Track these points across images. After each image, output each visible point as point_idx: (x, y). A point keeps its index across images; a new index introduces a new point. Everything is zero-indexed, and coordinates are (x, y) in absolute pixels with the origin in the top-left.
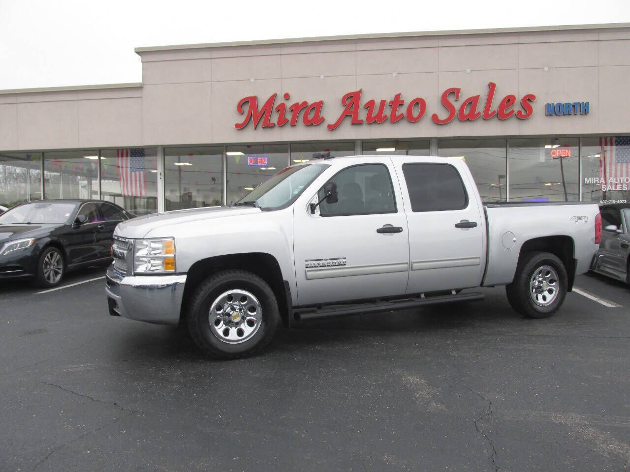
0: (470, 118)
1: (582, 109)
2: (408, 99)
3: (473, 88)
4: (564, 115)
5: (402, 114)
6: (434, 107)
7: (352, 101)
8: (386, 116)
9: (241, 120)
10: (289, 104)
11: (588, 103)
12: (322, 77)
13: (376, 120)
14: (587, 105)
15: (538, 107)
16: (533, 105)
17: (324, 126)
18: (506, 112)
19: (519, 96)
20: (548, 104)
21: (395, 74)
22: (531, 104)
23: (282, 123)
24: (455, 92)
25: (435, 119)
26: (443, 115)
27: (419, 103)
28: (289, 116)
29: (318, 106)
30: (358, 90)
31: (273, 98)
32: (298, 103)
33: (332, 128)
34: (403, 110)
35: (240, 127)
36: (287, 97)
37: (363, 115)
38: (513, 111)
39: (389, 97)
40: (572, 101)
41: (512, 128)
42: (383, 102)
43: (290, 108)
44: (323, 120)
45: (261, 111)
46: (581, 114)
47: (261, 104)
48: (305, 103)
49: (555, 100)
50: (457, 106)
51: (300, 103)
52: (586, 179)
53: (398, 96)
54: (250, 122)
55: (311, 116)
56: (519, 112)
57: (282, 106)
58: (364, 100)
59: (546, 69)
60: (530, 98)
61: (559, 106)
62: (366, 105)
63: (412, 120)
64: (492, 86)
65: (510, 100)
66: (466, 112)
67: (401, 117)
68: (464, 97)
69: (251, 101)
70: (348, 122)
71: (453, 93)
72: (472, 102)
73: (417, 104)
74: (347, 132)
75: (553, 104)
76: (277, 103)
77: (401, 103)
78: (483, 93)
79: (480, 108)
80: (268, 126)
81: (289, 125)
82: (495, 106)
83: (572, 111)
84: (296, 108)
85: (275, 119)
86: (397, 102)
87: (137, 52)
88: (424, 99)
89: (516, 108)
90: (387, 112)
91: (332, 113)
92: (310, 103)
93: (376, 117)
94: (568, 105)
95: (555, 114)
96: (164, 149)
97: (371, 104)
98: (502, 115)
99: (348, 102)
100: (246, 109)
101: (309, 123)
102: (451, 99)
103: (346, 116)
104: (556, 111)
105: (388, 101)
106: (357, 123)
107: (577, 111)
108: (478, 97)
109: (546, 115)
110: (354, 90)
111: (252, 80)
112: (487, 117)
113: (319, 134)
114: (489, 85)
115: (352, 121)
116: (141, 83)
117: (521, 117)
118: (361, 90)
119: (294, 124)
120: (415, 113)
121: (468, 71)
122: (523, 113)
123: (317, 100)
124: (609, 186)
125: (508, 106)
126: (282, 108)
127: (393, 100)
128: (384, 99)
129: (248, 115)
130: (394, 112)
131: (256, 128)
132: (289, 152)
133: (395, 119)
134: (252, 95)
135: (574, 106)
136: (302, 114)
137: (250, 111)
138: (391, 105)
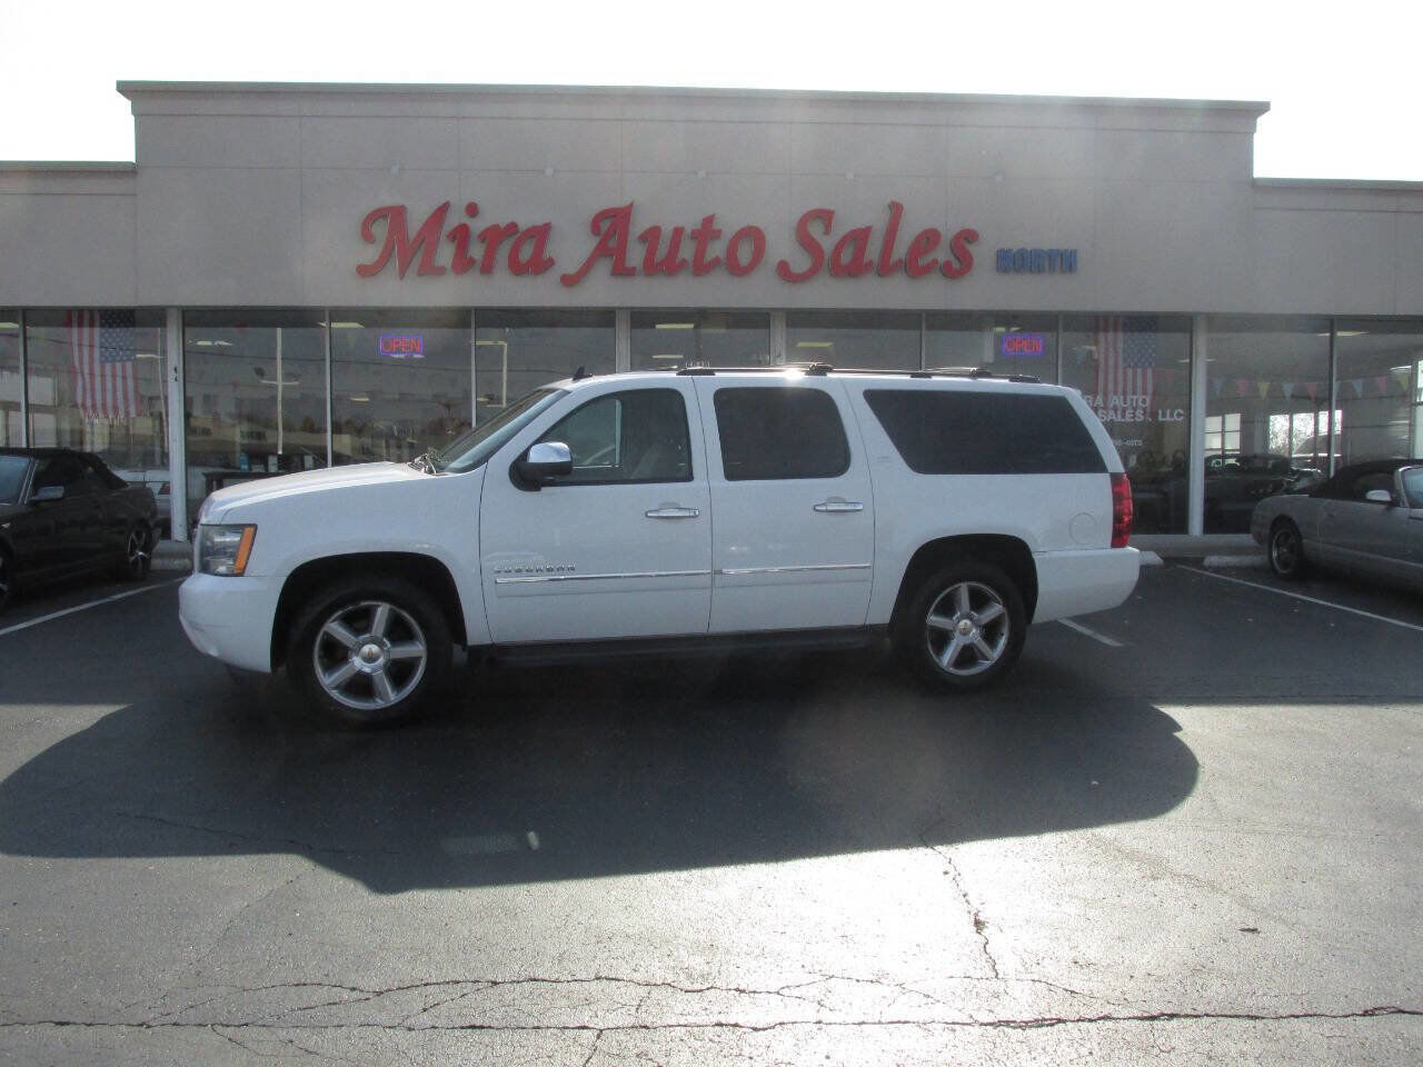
0: (856, 269)
1: (1063, 261)
2: (730, 223)
3: (860, 211)
4: (1031, 271)
5: (717, 258)
6: (782, 247)
7: (613, 225)
8: (684, 261)
9: (370, 254)
10: (477, 226)
11: (1075, 251)
12: (549, 171)
14: (1074, 254)
15: (982, 253)
16: (971, 248)
17: (554, 275)
18: (923, 261)
19: (949, 230)
20: (1002, 250)
21: (702, 174)
22: (968, 246)
23: (462, 265)
24: (825, 217)
25: (784, 272)
26: (800, 263)
27: (754, 235)
28: (477, 251)
29: (541, 233)
30: (626, 203)
31: (443, 210)
32: (498, 225)
33: (569, 281)
34: (717, 249)
35: (365, 271)
36: (472, 210)
37: (636, 255)
38: (935, 262)
39: (691, 222)
40: (1046, 245)
41: (929, 294)
42: (678, 232)
43: (479, 236)
44: (551, 262)
45: (415, 240)
46: (1064, 272)
47: (415, 222)
48: (513, 227)
49: (1015, 244)
50: (827, 244)
51: (502, 226)
53: (709, 221)
54: (391, 261)
55: (526, 253)
56: (948, 265)
57: (463, 229)
58: (639, 225)
59: (998, 179)
60: (969, 236)
61: (1022, 252)
62: (642, 236)
63: (737, 270)
64: (896, 210)
65: (930, 238)
66: (846, 257)
67: (716, 263)
68: (842, 228)
69: (396, 214)
70: (603, 268)
71: (821, 218)
72: (860, 237)
73: (748, 236)
74: (601, 291)
75: (1010, 250)
77: (717, 234)
78: (877, 220)
79: (873, 251)
81: (476, 270)
82: (900, 251)
83: (1046, 266)
84: (493, 236)
85: (445, 256)
86: (707, 231)
87: (122, 92)
88: (763, 229)
89: (942, 254)
90: (687, 251)
91: (572, 248)
92: (524, 224)
93: (664, 262)
94: (1039, 253)
95: (1015, 269)
96: (183, 312)
97: (652, 235)
98: (914, 267)
99: (605, 225)
100: (380, 230)
102: (816, 230)
103: (601, 255)
104: (1014, 262)
105: (688, 230)
107: (1054, 268)
108: (869, 229)
109: (997, 270)
110: (617, 201)
111: (395, 169)
112: (885, 268)
113: (542, 293)
114: (890, 207)
115: (614, 267)
116: (132, 163)
117: (949, 272)
118: (631, 205)
119: (487, 268)
121: (850, 175)
122: (956, 265)
123: (539, 220)
124: (1112, 412)
125: (926, 251)
126: (461, 236)
127: (699, 227)
128: (680, 224)
129: (386, 246)
130: (700, 253)
131: (403, 273)
132: (473, 326)
133: (701, 268)
134: (395, 202)
135: (1050, 256)
136: (506, 248)
137: (389, 238)
138: (695, 239)
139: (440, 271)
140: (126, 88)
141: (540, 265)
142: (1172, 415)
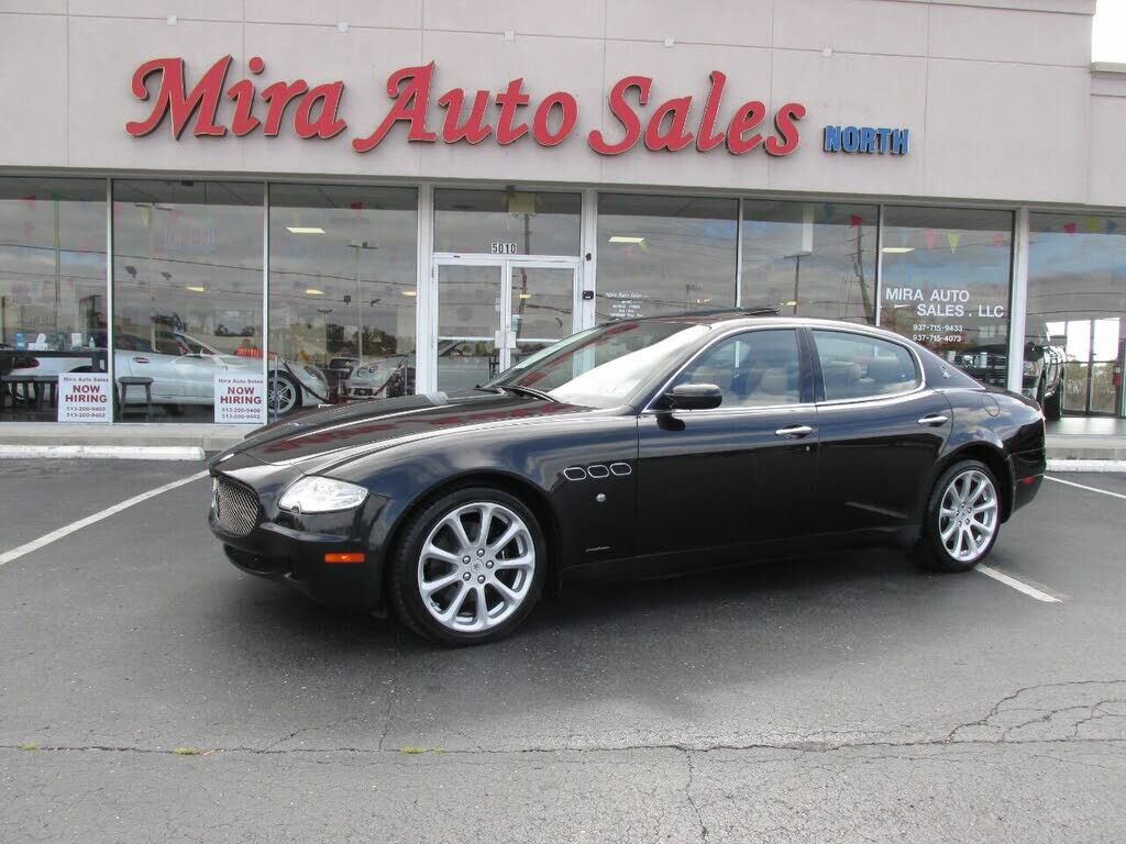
2: (538, 92)
3: (677, 80)
4: (859, 152)
5: (524, 126)
6: (594, 116)
7: (410, 86)
9: (142, 113)
10: (261, 84)
11: (906, 131)
12: (343, 26)
13: (464, 135)
14: (904, 135)
15: (810, 132)
16: (799, 127)
17: (346, 141)
18: (744, 137)
19: (773, 106)
20: (831, 127)
21: (509, 35)
23: (246, 128)
24: (639, 86)
26: (613, 135)
27: (562, 104)
28: (261, 113)
29: (333, 94)
30: (426, 63)
32: (284, 83)
33: (364, 147)
34: (525, 118)
35: (139, 131)
37: (436, 122)
38: (758, 137)
39: (496, 86)
40: (876, 125)
41: (755, 175)
43: (263, 94)
46: (892, 154)
47: (194, 78)
49: (845, 121)
50: (644, 116)
51: (289, 84)
52: (888, 290)
53: (516, 85)
54: (165, 124)
55: (317, 114)
56: (772, 139)
58: (441, 87)
59: (827, 52)
60: (793, 113)
61: (851, 132)
62: (442, 100)
63: (547, 142)
64: (717, 80)
65: (752, 112)
66: (663, 130)
67: (522, 133)
68: (658, 100)
70: (401, 136)
71: (637, 87)
74: (400, 161)
75: (839, 128)
76: (235, 77)
77: (522, 103)
78: (699, 93)
79: (693, 125)
80: (211, 133)
81: (261, 133)
82: (722, 124)
83: (876, 147)
85: (227, 116)
86: (514, 97)
88: (574, 96)
89: (766, 131)
90: (492, 118)
91: (366, 112)
92: (313, 82)
94: (868, 132)
95: (843, 149)
97: (453, 100)
101: (311, 134)
102: (631, 100)
104: (843, 142)
105: (493, 95)
106: (421, 139)
109: (824, 150)
110: (416, 62)
111: (172, 20)
112: (704, 145)
113: (333, 161)
114: (711, 77)
115: (412, 134)
119: (273, 132)
120: (554, 126)
121: (669, 42)
123: (330, 79)
124: (932, 306)
128: (483, 89)
132: (266, 203)
134: (171, 54)
135: (879, 136)
136: (294, 108)
137: (164, 92)
138: (500, 105)
139: (223, 135)
142: (992, 312)
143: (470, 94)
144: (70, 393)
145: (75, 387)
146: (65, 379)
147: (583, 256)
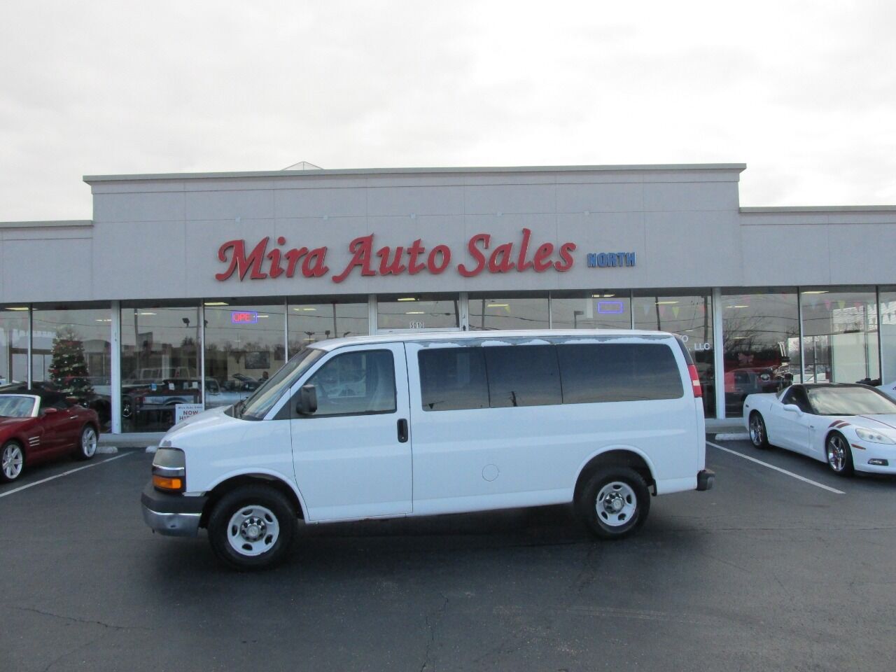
0: (504, 268)
1: (628, 260)
2: (429, 245)
3: (506, 234)
4: (608, 266)
5: (423, 264)
6: (460, 257)
7: (361, 248)
8: (403, 266)
9: (223, 268)
10: (284, 250)
11: (634, 254)
12: (326, 218)
14: (633, 255)
15: (578, 257)
16: (572, 254)
17: (329, 276)
18: (544, 262)
19: (558, 243)
20: (590, 254)
21: (413, 216)
22: (570, 253)
23: (276, 273)
24: (484, 238)
25: (462, 271)
26: (471, 265)
27: (443, 250)
28: (284, 265)
29: (320, 253)
30: (369, 234)
31: (265, 242)
32: (296, 249)
33: (337, 280)
34: (422, 259)
35: (221, 278)
36: (282, 241)
37: (375, 264)
38: (550, 263)
39: (407, 244)
40: (616, 251)
41: (550, 281)
42: (400, 250)
43: (286, 255)
44: (326, 270)
45: (249, 259)
46: (628, 266)
47: (249, 249)
48: (304, 250)
49: (597, 251)
50: (487, 254)
51: (298, 249)
53: (417, 243)
54: (235, 272)
55: (313, 264)
56: (558, 264)
57: (276, 252)
58: (377, 246)
59: (587, 213)
60: (570, 247)
61: (602, 256)
62: (379, 253)
63: (435, 271)
64: (527, 233)
65: (546, 249)
66: (497, 262)
67: (422, 267)
68: (495, 245)
69: (238, 246)
70: (357, 271)
71: (483, 239)
72: (505, 250)
73: (440, 251)
74: (356, 285)
75: (595, 254)
76: (270, 248)
77: (421, 251)
78: (516, 240)
79: (514, 258)
80: (258, 276)
82: (530, 256)
83: (617, 262)
84: (293, 256)
86: (416, 249)
87: (86, 182)
88: (449, 246)
90: (405, 260)
91: (338, 261)
92: (311, 248)
93: (392, 267)
94: (612, 255)
95: (599, 265)
96: (120, 302)
97: (384, 252)
98: (538, 266)
99: (357, 248)
100: (230, 254)
101: (309, 274)
102: (480, 246)
103: (355, 265)
104: (599, 261)
105: (406, 248)
106: (367, 273)
107: (622, 263)
108: (510, 245)
109: (588, 266)
110: (364, 234)
111: (238, 220)
112: (522, 267)
113: (321, 286)
114: (523, 232)
115: (363, 272)
116: (91, 221)
117: (560, 269)
118: (372, 236)
119: (290, 274)
121: (499, 214)
122: (563, 264)
123: (319, 246)
125: (545, 257)
126: (275, 255)
127: (411, 247)
128: (400, 246)
129: (232, 263)
130: (413, 261)
131: (242, 279)
133: (414, 270)
134: (238, 238)
135: (618, 257)
136: (301, 262)
137: (235, 258)
138: (409, 253)
139: (263, 277)
140: (89, 180)
141: (320, 271)
142: (703, 347)
143: (393, 248)
144: (182, 415)
145: (184, 412)
146: (179, 408)
147: (461, 326)
